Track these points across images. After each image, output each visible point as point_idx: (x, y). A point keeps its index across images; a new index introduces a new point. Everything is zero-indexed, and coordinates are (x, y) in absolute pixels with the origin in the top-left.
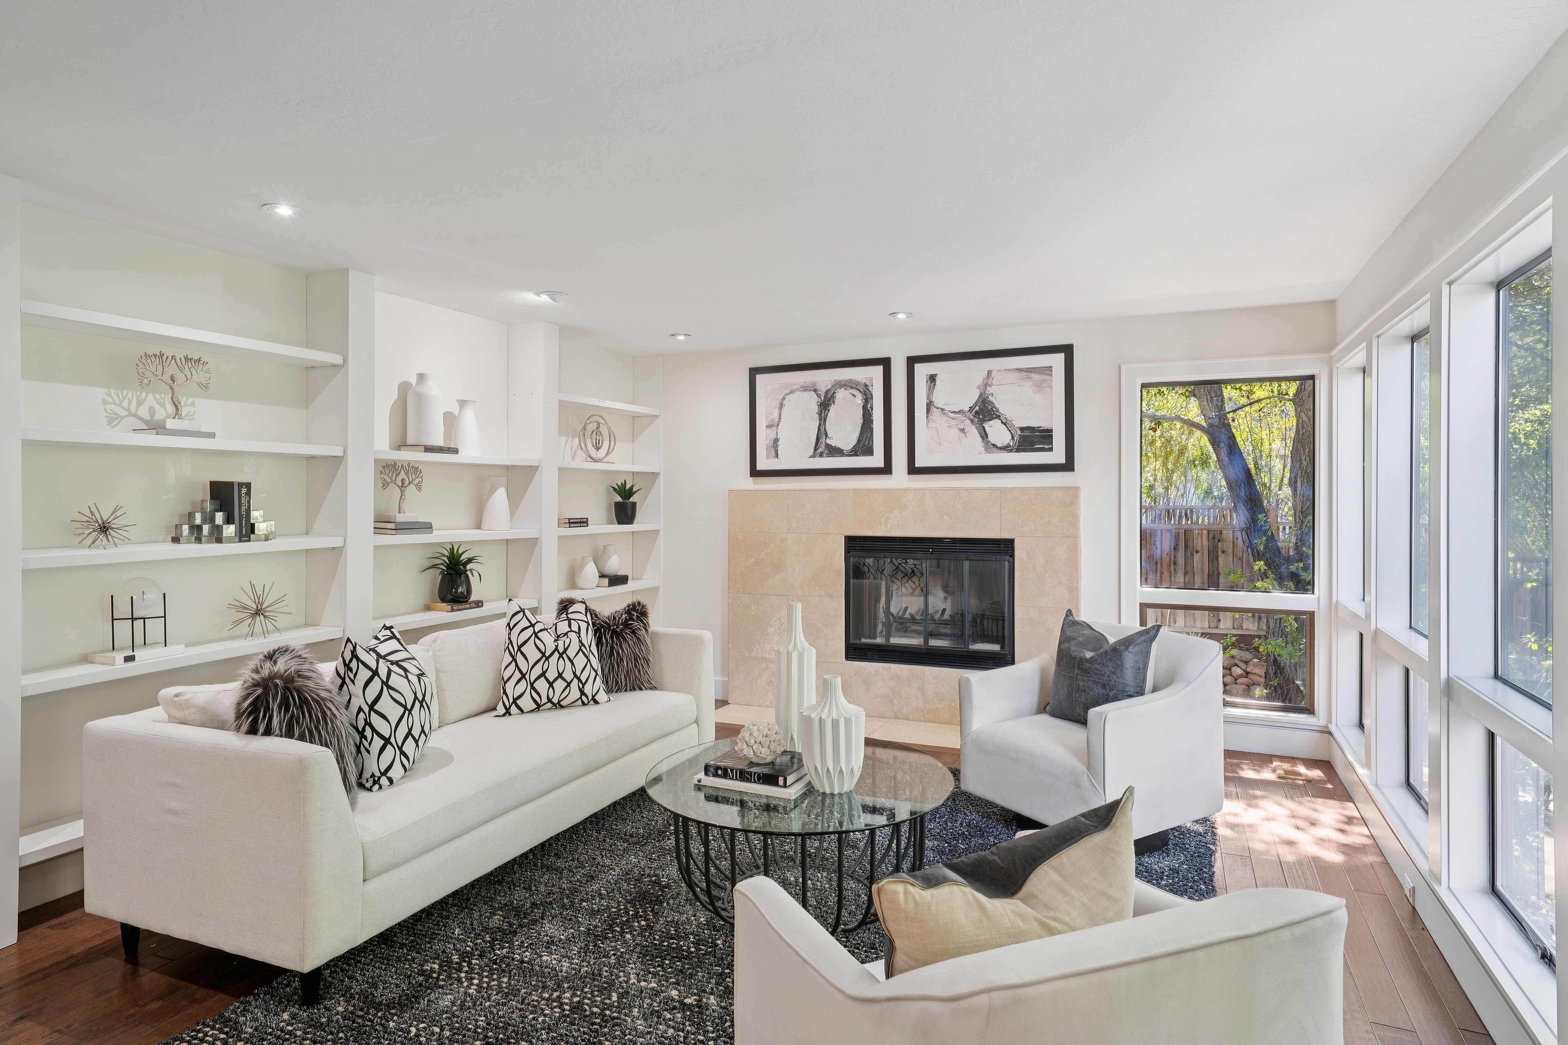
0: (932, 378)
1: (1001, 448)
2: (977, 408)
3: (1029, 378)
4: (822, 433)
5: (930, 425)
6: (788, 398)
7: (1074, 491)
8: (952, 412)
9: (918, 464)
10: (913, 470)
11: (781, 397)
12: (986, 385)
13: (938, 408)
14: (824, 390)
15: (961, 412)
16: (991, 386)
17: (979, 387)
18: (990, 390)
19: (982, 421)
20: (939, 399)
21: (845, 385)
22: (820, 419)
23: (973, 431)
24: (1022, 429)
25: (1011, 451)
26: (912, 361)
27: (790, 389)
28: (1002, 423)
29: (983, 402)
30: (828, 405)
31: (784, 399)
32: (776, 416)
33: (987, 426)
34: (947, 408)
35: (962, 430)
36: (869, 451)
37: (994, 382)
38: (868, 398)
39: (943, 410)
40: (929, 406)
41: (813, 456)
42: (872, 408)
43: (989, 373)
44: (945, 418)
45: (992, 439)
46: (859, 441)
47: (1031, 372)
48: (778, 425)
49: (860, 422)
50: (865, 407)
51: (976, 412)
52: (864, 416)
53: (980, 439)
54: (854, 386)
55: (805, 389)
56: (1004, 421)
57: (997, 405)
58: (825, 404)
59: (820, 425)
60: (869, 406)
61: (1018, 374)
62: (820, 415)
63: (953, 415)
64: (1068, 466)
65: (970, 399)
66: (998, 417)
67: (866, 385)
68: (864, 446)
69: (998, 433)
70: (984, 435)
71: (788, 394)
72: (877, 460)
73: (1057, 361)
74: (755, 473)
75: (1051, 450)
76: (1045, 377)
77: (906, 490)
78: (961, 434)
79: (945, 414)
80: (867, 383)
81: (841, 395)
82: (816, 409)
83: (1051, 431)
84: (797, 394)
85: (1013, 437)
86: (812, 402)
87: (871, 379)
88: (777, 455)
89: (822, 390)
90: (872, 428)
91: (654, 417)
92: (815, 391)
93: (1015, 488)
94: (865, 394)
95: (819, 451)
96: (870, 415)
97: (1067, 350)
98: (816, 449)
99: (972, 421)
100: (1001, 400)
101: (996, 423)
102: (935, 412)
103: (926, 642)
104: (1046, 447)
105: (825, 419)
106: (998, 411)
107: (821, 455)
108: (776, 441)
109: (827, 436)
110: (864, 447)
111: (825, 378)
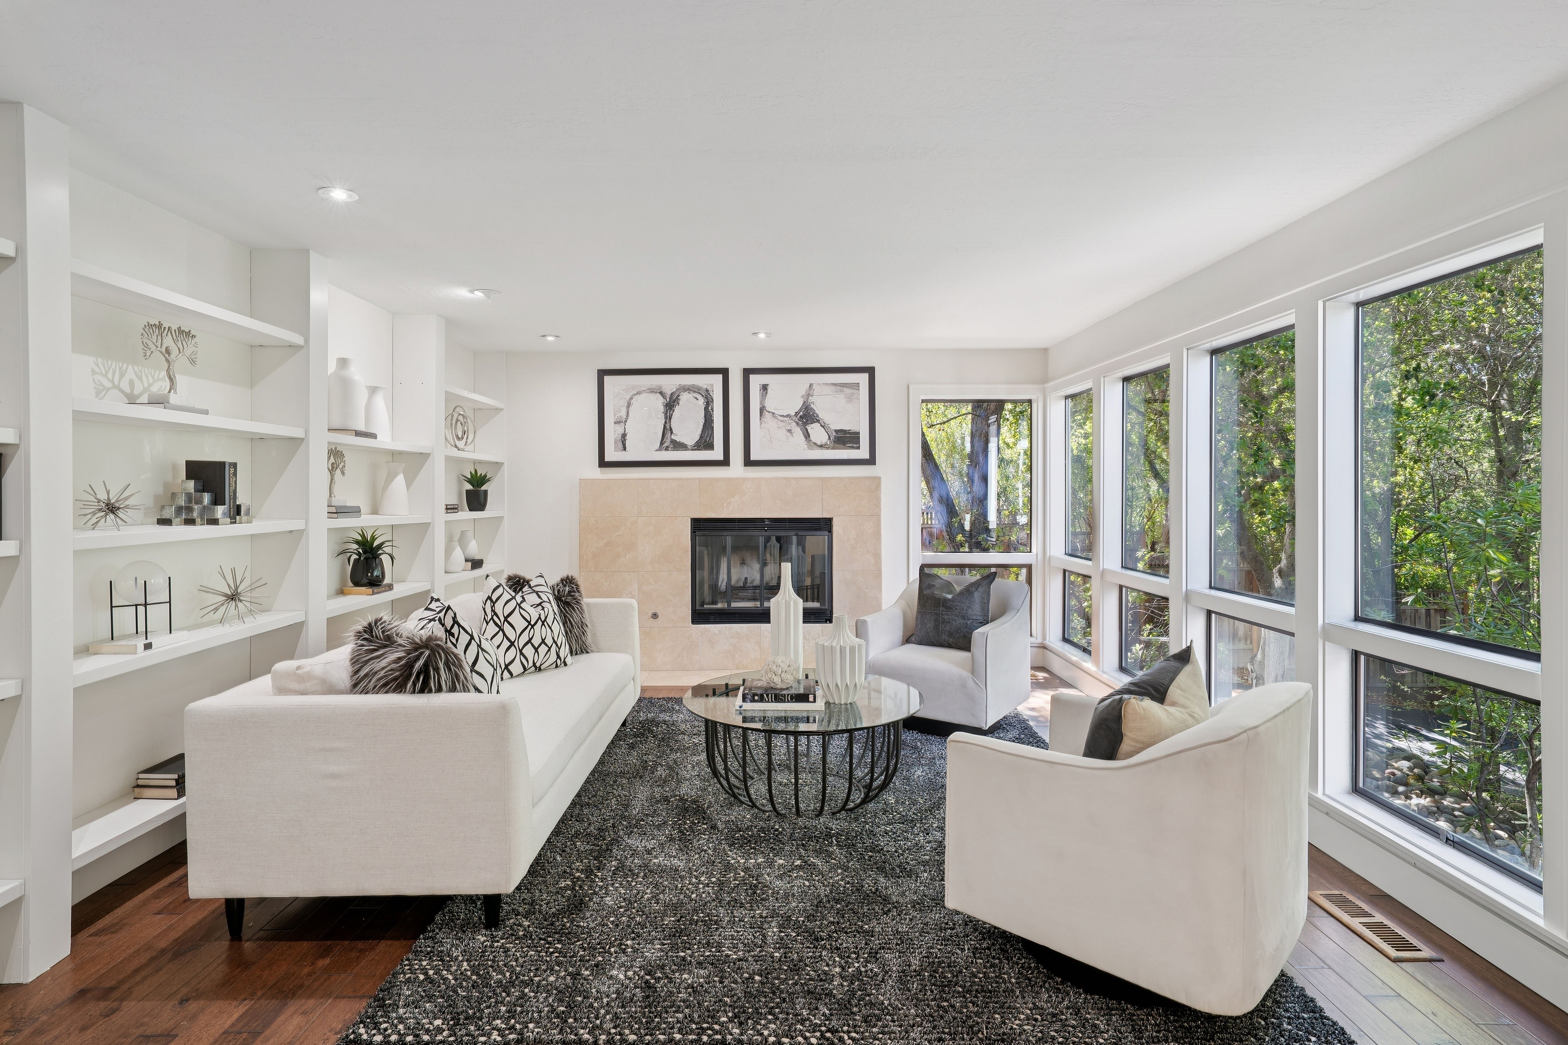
0: (765, 388)
1: (821, 446)
2: (801, 413)
3: (841, 391)
4: (667, 430)
5: (763, 426)
6: (635, 398)
7: (877, 480)
8: (781, 416)
9: (753, 458)
10: (748, 462)
11: (629, 397)
12: (808, 395)
13: (769, 412)
14: (669, 393)
15: (788, 416)
16: (812, 396)
17: (802, 397)
18: (811, 399)
19: (805, 424)
20: (770, 405)
21: (688, 389)
22: (666, 418)
23: (798, 432)
24: (837, 431)
25: (828, 448)
26: (747, 373)
27: (637, 390)
28: (821, 426)
29: (806, 408)
30: (673, 406)
31: (631, 398)
32: (623, 413)
33: (809, 428)
34: (776, 412)
35: (790, 431)
36: (710, 446)
37: (815, 393)
38: (709, 402)
39: (773, 414)
40: (762, 410)
41: (660, 449)
42: (712, 409)
43: (811, 385)
44: (775, 420)
45: (813, 438)
46: (701, 437)
47: (843, 386)
48: (626, 421)
49: (702, 421)
50: (706, 409)
51: (801, 417)
52: (705, 416)
53: (804, 439)
54: (697, 390)
55: (652, 391)
56: (823, 425)
57: (817, 412)
58: (671, 404)
59: (666, 422)
60: (710, 408)
61: (833, 388)
62: (666, 414)
63: (782, 418)
64: (871, 461)
65: (795, 406)
66: (818, 421)
67: (707, 391)
68: (706, 441)
69: (818, 433)
70: (807, 436)
71: (635, 395)
72: (717, 454)
73: (864, 378)
74: (603, 463)
75: (858, 448)
76: (854, 391)
77: (745, 479)
78: (789, 434)
79: (775, 417)
80: (708, 388)
81: (685, 397)
82: (662, 409)
83: (859, 433)
84: (644, 395)
85: (829, 438)
86: (659, 403)
87: (712, 385)
88: (625, 449)
89: (668, 393)
90: (713, 427)
91: (498, 410)
92: (661, 393)
93: (832, 478)
94: (707, 398)
95: (665, 445)
96: (711, 416)
97: (870, 371)
98: (662, 443)
99: (797, 424)
100: (820, 407)
101: (816, 426)
102: (767, 416)
103: (762, 604)
104: (855, 445)
105: (670, 418)
106: (818, 416)
107: (667, 449)
108: (624, 436)
109: (672, 433)
110: (705, 443)
111: (670, 383)
